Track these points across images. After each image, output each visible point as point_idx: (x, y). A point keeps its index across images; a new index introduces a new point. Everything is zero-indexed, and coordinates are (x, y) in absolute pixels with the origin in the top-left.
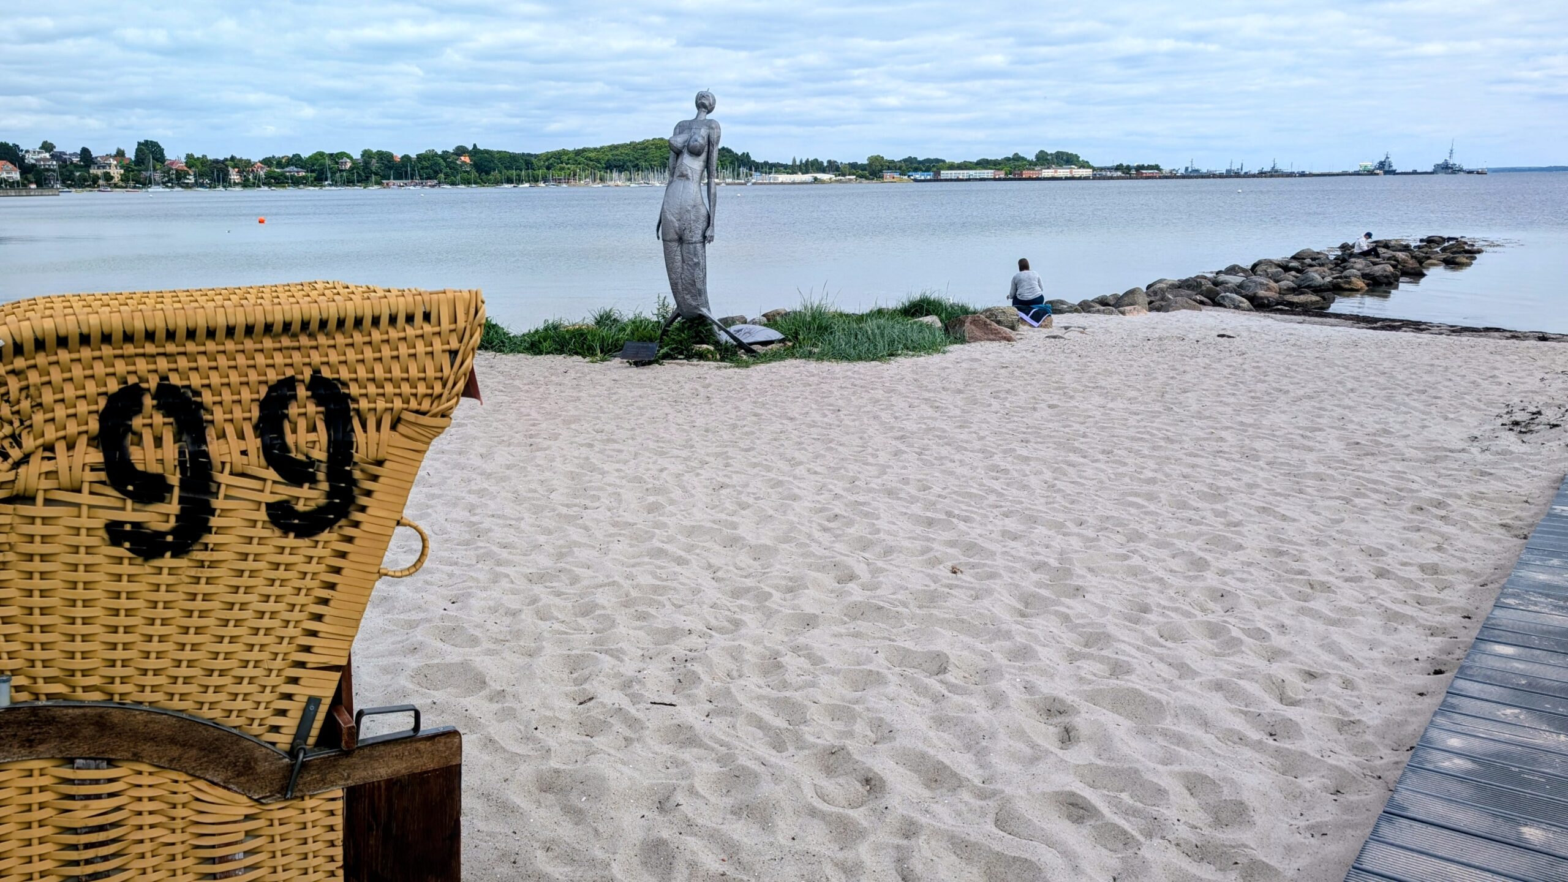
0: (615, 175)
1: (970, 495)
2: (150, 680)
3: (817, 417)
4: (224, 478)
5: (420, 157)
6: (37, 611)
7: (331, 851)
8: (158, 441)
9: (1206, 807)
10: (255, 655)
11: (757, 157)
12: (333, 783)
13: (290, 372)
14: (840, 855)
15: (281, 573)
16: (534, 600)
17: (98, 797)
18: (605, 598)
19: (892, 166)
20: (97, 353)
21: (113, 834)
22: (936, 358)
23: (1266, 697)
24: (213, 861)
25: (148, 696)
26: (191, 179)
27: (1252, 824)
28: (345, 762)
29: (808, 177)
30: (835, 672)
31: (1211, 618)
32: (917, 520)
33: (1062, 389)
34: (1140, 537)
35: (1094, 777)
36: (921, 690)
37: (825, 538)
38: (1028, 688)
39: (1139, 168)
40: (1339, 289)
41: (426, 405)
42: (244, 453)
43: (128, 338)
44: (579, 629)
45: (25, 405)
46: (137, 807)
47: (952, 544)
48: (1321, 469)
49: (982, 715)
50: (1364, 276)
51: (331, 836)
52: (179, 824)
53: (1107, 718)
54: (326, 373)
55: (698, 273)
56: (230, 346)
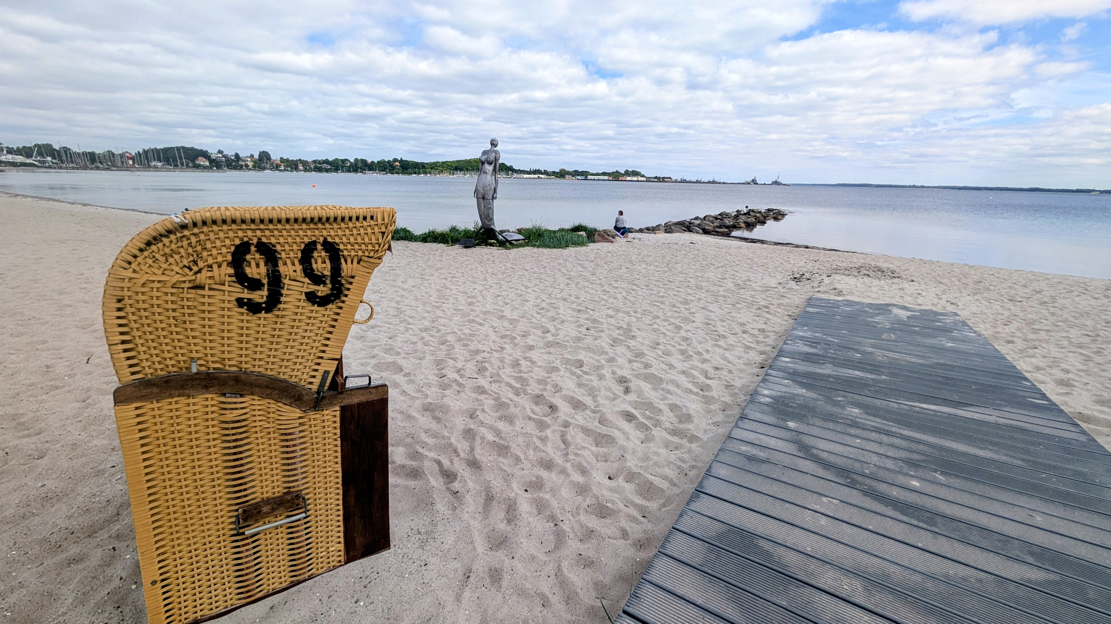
0: (458, 172)
1: (595, 301)
2: (257, 363)
3: (536, 269)
4: (286, 281)
5: (379, 162)
6: (207, 334)
7: (335, 431)
8: (258, 265)
9: (676, 416)
10: (301, 353)
11: (516, 167)
12: (335, 405)
13: (314, 239)
14: (540, 434)
15: (312, 321)
16: (423, 338)
17: (237, 409)
18: (450, 338)
19: (569, 173)
20: (230, 228)
21: (243, 424)
22: (584, 248)
23: (701, 376)
24: (286, 434)
25: (257, 369)
26: (282, 168)
27: (693, 422)
28: (340, 396)
29: (536, 176)
30: (540, 367)
31: (682, 347)
32: (574, 310)
33: (631, 261)
34: (658, 317)
35: (636, 405)
36: (573, 373)
37: (539, 317)
38: (614, 373)
39: (663, 178)
40: (735, 227)
41: (372, 254)
42: (295, 271)
43: (243, 221)
44: (440, 350)
45: (199, 248)
46: (254, 413)
47: (587, 319)
48: (725, 293)
49: (596, 383)
50: (745, 222)
51: (335, 425)
52: (271, 420)
53: (642, 384)
54: (329, 239)
55: (490, 211)
56: (288, 227)
